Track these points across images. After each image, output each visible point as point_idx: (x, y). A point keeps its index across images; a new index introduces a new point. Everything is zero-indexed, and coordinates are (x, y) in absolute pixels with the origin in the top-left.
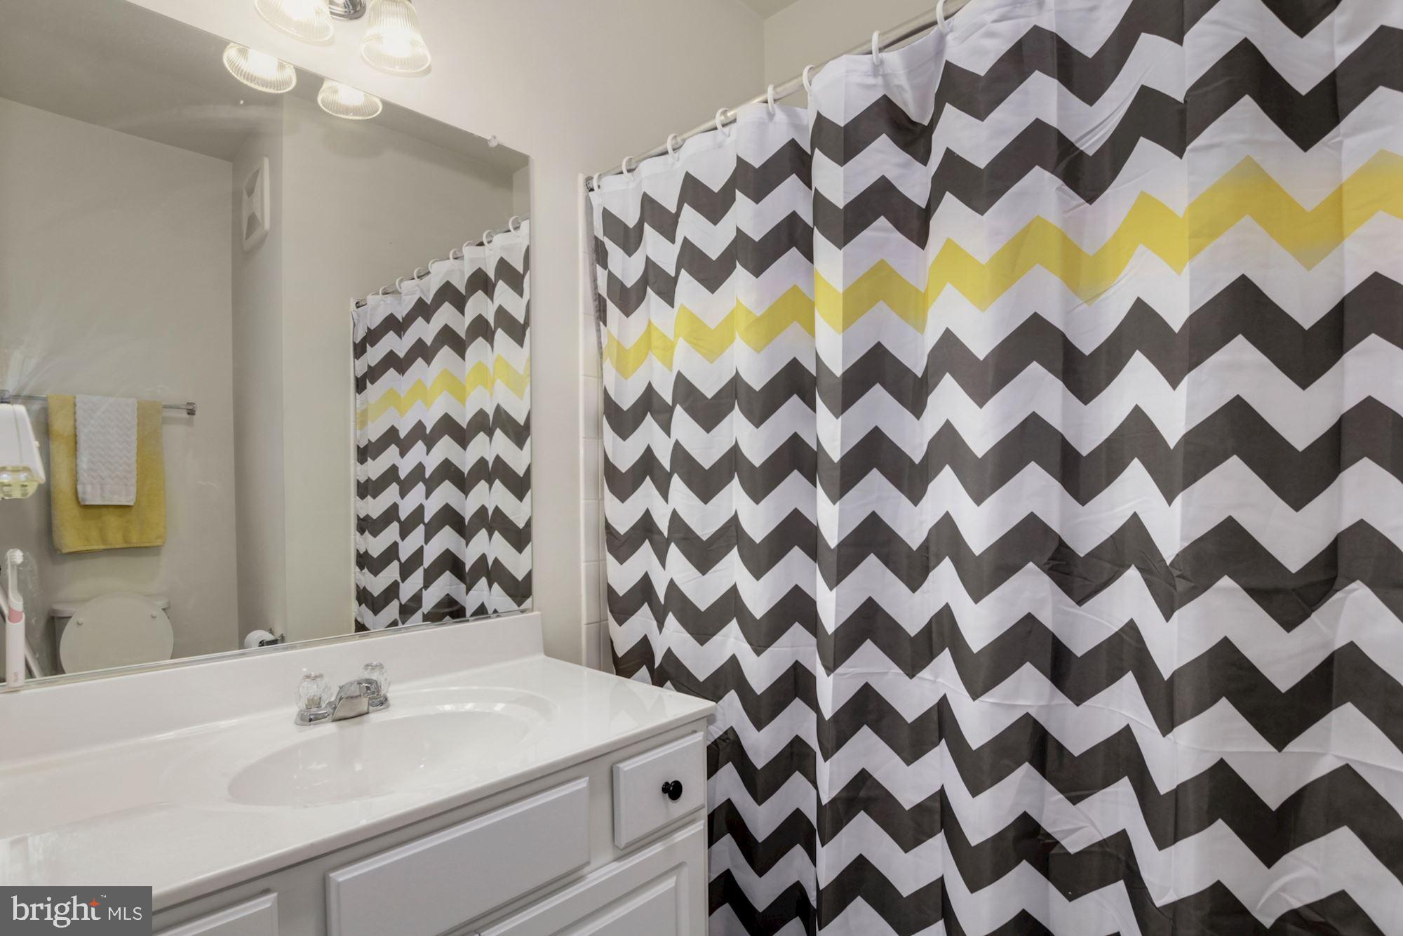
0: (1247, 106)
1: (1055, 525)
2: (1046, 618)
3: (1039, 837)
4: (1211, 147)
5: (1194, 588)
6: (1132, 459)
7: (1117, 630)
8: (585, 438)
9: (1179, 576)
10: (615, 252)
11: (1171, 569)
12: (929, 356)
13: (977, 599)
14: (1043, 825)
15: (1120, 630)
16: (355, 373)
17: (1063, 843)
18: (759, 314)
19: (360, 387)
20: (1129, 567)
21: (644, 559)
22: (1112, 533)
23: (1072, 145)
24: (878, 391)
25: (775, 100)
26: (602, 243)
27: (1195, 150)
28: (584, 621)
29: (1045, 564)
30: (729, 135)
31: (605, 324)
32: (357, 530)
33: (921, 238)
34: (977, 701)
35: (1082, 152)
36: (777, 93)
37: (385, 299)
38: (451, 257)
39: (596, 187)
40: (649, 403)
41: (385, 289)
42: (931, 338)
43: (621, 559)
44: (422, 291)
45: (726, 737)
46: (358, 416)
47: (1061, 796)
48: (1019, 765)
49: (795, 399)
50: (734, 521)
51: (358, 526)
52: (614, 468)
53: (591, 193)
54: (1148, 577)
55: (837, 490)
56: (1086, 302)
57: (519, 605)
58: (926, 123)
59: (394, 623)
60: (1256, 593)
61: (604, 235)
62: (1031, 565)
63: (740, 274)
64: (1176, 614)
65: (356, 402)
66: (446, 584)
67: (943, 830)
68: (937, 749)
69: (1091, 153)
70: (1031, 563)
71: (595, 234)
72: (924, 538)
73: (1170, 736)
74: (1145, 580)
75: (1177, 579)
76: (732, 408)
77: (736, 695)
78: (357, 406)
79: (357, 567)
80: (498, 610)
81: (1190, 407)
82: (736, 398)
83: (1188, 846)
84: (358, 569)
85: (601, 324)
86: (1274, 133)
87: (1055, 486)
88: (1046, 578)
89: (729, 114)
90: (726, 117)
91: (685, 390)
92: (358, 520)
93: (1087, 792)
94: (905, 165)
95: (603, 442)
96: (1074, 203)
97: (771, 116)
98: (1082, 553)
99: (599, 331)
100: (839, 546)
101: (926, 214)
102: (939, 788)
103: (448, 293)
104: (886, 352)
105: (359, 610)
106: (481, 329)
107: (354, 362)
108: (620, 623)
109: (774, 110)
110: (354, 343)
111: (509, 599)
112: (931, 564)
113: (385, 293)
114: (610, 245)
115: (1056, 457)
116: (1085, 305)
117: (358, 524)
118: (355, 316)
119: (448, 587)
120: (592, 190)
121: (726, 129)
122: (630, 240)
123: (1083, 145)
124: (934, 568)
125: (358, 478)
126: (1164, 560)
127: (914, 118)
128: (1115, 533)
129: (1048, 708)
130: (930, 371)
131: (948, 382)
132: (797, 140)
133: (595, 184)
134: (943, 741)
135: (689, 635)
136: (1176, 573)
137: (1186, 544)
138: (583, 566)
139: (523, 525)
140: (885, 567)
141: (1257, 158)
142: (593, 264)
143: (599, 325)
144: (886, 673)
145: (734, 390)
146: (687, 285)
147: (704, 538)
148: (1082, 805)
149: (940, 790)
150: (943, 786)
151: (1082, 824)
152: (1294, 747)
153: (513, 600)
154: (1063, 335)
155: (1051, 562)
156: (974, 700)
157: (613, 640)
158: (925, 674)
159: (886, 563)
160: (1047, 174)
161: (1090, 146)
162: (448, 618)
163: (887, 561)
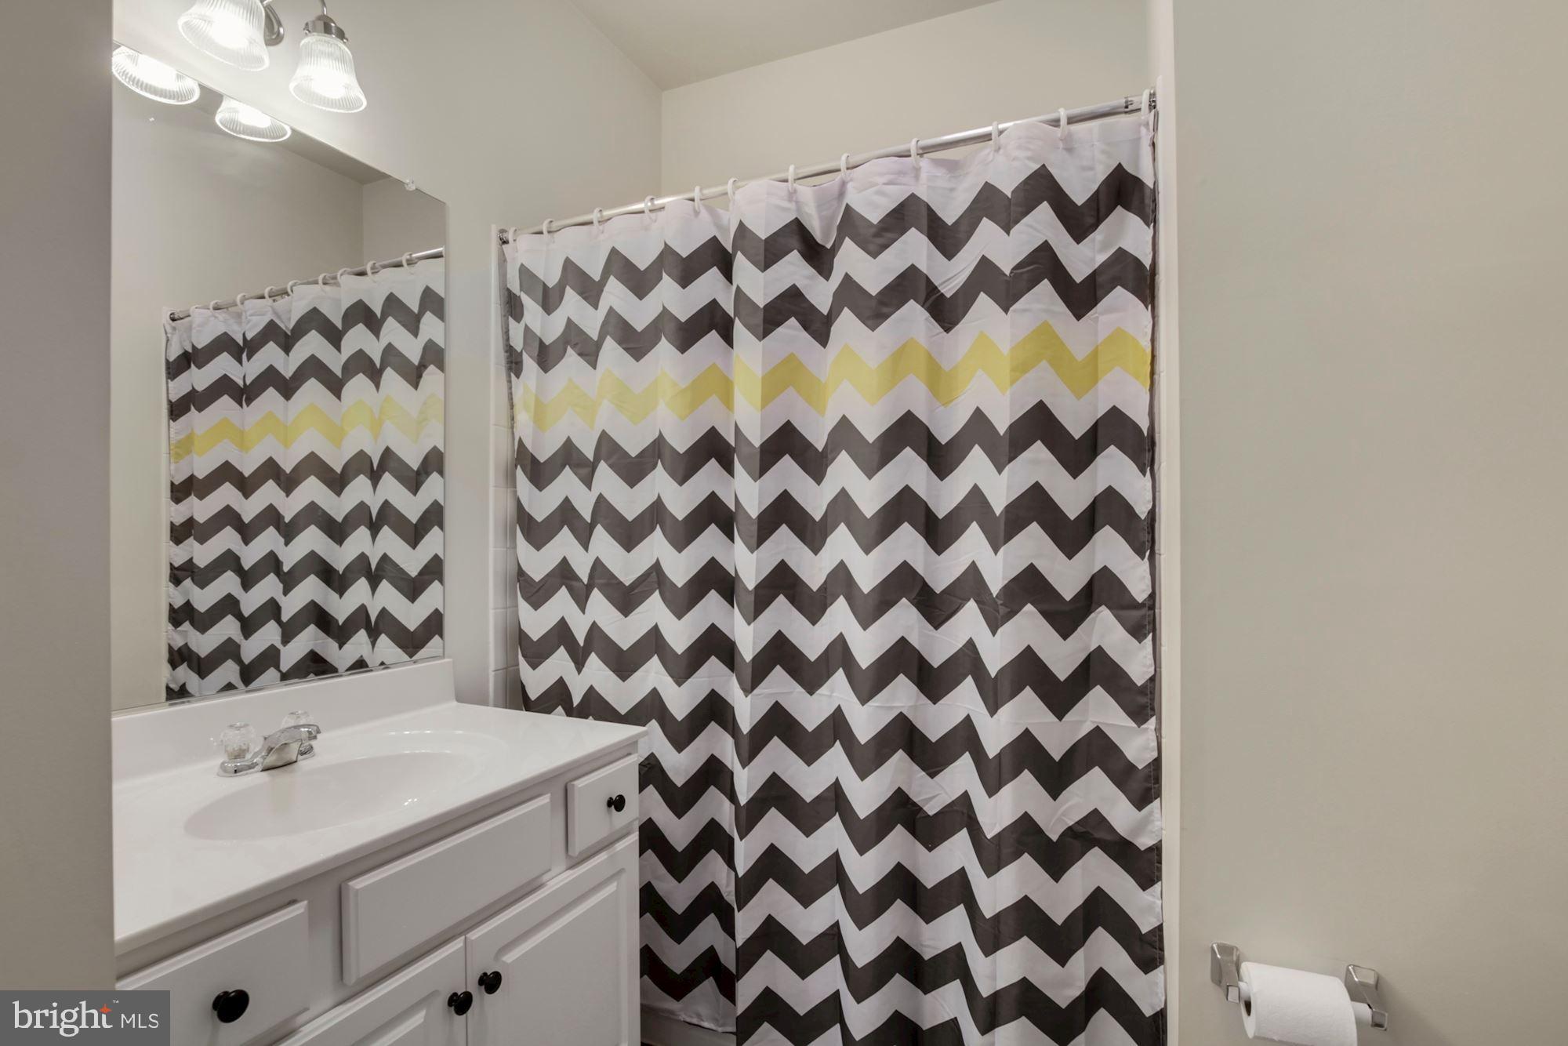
0: (1045, 287)
1: (920, 570)
2: (914, 641)
3: (909, 806)
4: (1025, 310)
5: (1009, 612)
6: (972, 522)
7: (961, 646)
8: (496, 486)
9: (1001, 605)
10: (531, 307)
11: (997, 600)
12: (830, 435)
13: (865, 627)
14: (911, 797)
15: (963, 646)
16: (168, 397)
17: (925, 808)
18: (684, 386)
19: (174, 413)
20: (969, 600)
21: (561, 604)
22: (957, 576)
23: (936, 288)
24: (787, 461)
25: (701, 200)
26: (518, 299)
27: (1014, 311)
28: (492, 667)
29: (914, 599)
30: (655, 221)
31: (518, 376)
32: (170, 581)
33: (823, 338)
34: (865, 706)
35: (942, 294)
36: (703, 194)
37: (217, 315)
38: (320, 281)
39: (511, 240)
40: (568, 455)
41: (216, 303)
42: (830, 422)
43: (536, 606)
44: (275, 313)
45: (647, 762)
46: (172, 447)
47: (924, 773)
48: (895, 752)
49: (713, 463)
50: (657, 567)
51: (171, 576)
52: (530, 517)
53: (504, 246)
54: (981, 606)
55: (754, 540)
56: (943, 405)
57: (411, 657)
58: (829, 246)
59: (229, 687)
60: (1045, 614)
61: (521, 290)
62: (904, 600)
63: (665, 348)
64: (999, 631)
65: (169, 430)
66: (309, 639)
67: (837, 814)
68: (832, 750)
69: (948, 295)
70: (904, 599)
71: (508, 286)
72: (823, 581)
73: (995, 716)
74: (980, 609)
75: (1000, 607)
76: (654, 466)
77: (657, 723)
78: (171, 436)
79: (170, 625)
80: (385, 662)
81: (1009, 488)
82: (659, 457)
83: (1007, 791)
84: (170, 627)
85: (512, 375)
86: (1060, 307)
87: (921, 540)
88: (914, 610)
89: (656, 202)
90: (653, 204)
91: (607, 447)
92: (171, 569)
93: (939, 769)
94: (810, 278)
95: (515, 492)
96: (938, 331)
97: (697, 213)
98: (938, 592)
99: (510, 382)
100: (756, 588)
101: (829, 320)
102: (834, 780)
103: (314, 320)
104: (794, 429)
105: (171, 675)
106: (361, 364)
107: (167, 383)
108: (534, 666)
109: (699, 208)
110: (167, 362)
111: (399, 650)
112: (828, 602)
113: (216, 308)
114: (526, 300)
115: (922, 520)
116: (942, 408)
117: (171, 574)
118: (169, 330)
119: (312, 642)
120: (505, 242)
121: (653, 215)
122: (549, 300)
123: (944, 288)
124: (831, 604)
125: (172, 519)
126: (991, 594)
127: (819, 241)
128: (961, 575)
129: (915, 708)
130: (829, 447)
131: (844, 458)
132: (719, 238)
133: (510, 237)
134: (838, 743)
135: (612, 673)
136: (1000, 602)
137: (1006, 582)
138: (491, 612)
139: (416, 574)
140: (790, 605)
141: (1051, 322)
142: (505, 316)
143: (510, 376)
144: (792, 692)
145: (658, 449)
146: (611, 349)
147: (627, 584)
148: (938, 778)
149: (834, 783)
150: (837, 779)
151: (937, 793)
152: (1068, 717)
153: (404, 651)
154: (928, 428)
155: (918, 598)
156: (863, 705)
157: (524, 683)
158: (823, 690)
159: (792, 602)
160: (919, 307)
161: (948, 290)
162: (312, 675)
163: (793, 600)
